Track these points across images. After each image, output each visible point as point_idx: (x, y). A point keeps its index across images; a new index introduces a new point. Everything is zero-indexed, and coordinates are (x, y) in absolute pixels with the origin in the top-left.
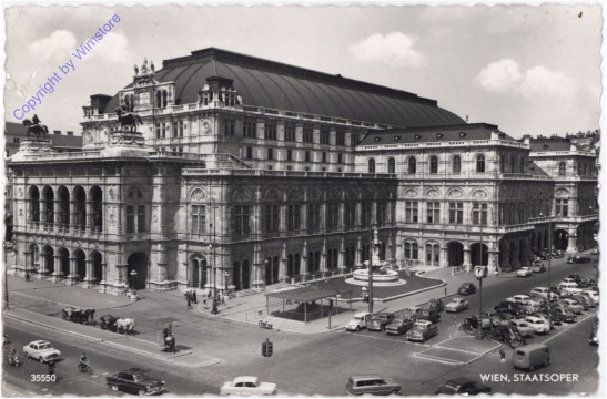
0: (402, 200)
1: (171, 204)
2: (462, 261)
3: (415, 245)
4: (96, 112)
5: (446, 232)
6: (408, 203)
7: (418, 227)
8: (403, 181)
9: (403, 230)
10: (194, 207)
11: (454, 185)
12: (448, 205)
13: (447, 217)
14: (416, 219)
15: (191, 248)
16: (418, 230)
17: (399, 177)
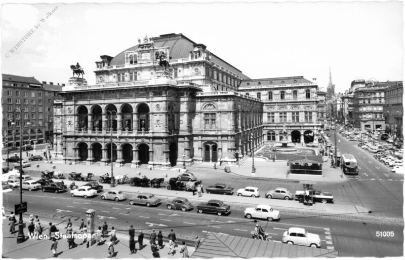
0: (266, 112)
1: (192, 113)
2: (300, 139)
3: (274, 134)
4: (106, 65)
5: (291, 127)
6: (269, 113)
7: (275, 125)
8: (266, 103)
9: (267, 127)
10: (206, 114)
11: (295, 104)
12: (291, 113)
13: (291, 119)
14: (273, 120)
15: (204, 138)
16: (275, 127)
17: (264, 102)
